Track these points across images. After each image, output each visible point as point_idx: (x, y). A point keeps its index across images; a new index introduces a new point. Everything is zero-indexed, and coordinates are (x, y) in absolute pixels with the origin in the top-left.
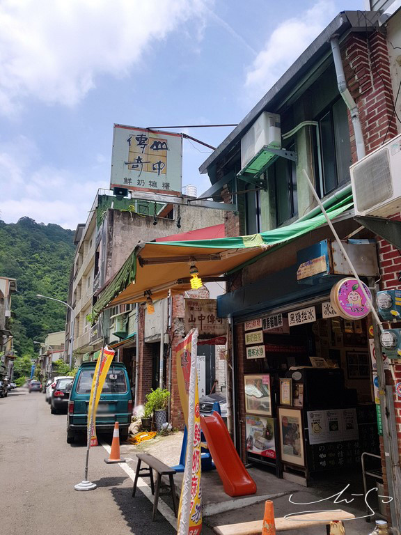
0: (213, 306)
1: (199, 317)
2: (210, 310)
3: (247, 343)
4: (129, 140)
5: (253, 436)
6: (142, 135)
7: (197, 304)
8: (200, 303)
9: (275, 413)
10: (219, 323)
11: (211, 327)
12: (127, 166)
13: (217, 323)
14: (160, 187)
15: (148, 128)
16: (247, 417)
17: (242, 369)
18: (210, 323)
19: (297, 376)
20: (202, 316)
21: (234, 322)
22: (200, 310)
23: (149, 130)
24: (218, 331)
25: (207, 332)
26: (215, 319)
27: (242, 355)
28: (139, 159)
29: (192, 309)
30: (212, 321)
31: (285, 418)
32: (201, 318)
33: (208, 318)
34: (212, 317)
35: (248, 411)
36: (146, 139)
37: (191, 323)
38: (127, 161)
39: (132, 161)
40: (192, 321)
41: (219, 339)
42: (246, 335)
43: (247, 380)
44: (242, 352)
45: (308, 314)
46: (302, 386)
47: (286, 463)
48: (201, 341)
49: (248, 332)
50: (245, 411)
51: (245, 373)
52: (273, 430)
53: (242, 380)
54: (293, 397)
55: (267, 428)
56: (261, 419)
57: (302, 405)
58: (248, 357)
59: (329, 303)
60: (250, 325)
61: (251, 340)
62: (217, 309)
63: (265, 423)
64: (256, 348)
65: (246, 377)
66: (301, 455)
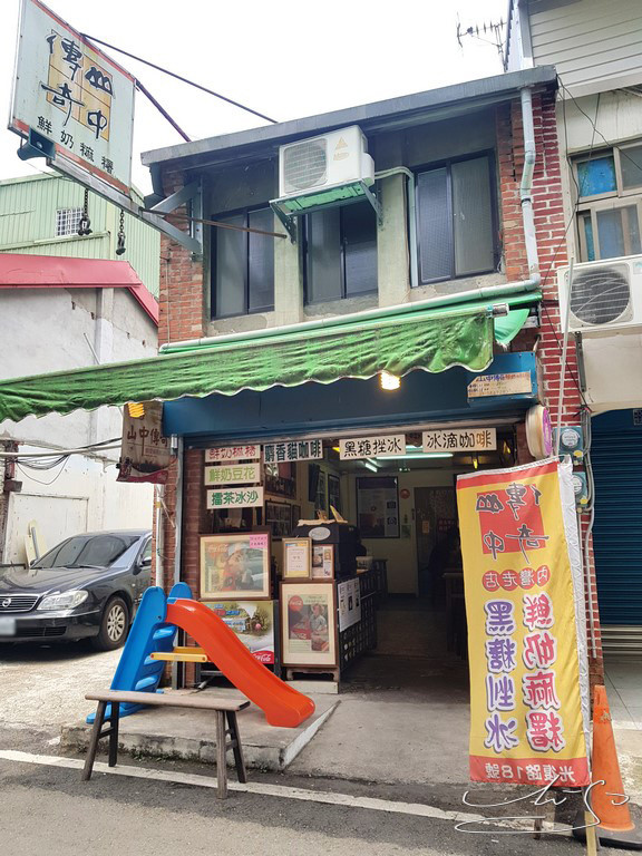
0: (159, 414)
1: (141, 431)
2: (154, 420)
3: (207, 483)
4: (50, 40)
6: (73, 43)
9: (276, 593)
10: (164, 446)
11: (154, 452)
12: (45, 92)
13: (161, 445)
14: (98, 163)
15: (84, 35)
17: (194, 527)
18: (153, 444)
19: (322, 534)
20: (144, 430)
21: (185, 446)
22: (142, 418)
23: (83, 37)
24: (161, 460)
25: (150, 459)
26: (159, 437)
28: (66, 90)
30: (156, 441)
31: (296, 598)
33: (151, 434)
34: (156, 434)
35: (204, 595)
36: (79, 55)
37: (130, 440)
38: (45, 83)
39: (55, 87)
40: (132, 437)
41: (163, 473)
42: (208, 469)
43: (208, 544)
44: (198, 497)
45: (388, 444)
46: (330, 548)
47: (293, 667)
48: (141, 474)
49: (215, 464)
50: (199, 596)
51: (200, 533)
52: (271, 619)
53: (194, 544)
54: (313, 566)
55: (257, 617)
56: (242, 605)
57: (331, 576)
58: (210, 505)
59: (438, 433)
60: (225, 454)
61: (223, 478)
62: (162, 420)
63: (251, 610)
64: (239, 490)
65: (204, 540)
66: (328, 650)
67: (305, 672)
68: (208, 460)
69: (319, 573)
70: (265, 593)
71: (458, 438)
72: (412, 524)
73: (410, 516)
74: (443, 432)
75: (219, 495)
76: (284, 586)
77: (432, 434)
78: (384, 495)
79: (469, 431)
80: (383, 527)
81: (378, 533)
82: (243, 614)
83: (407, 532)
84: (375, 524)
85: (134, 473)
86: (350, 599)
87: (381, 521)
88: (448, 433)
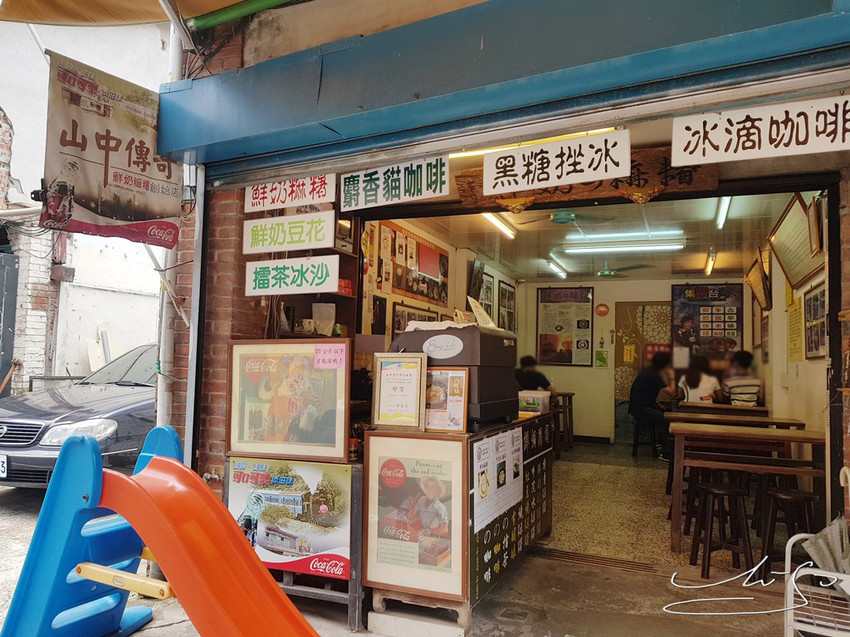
0: (148, 114)
1: (98, 137)
2: (136, 123)
3: (247, 250)
5: (255, 515)
7: (93, 88)
8: (102, 88)
9: (357, 454)
10: (162, 175)
11: (138, 183)
13: (154, 173)
16: (234, 465)
17: (224, 327)
18: (134, 168)
19: (447, 347)
20: (108, 137)
21: (208, 181)
22: (105, 113)
24: (159, 201)
25: (125, 196)
26: (150, 158)
27: (230, 285)
29: (75, 99)
30: (142, 162)
31: (392, 464)
32: (106, 142)
33: (129, 148)
34: (142, 150)
35: (237, 446)
37: (69, 149)
40: (74, 143)
41: (161, 226)
42: (248, 225)
43: (245, 359)
44: (231, 274)
45: (589, 154)
46: (462, 374)
47: (384, 589)
48: (103, 221)
49: (260, 215)
50: (228, 447)
51: (233, 338)
52: (346, 499)
53: (223, 357)
54: (428, 406)
55: (322, 492)
56: (298, 470)
57: (461, 427)
58: (251, 290)
59: (711, 118)
60: (277, 194)
61: (273, 241)
62: (158, 128)
63: (311, 478)
64: (297, 262)
65: (240, 351)
66: (449, 565)
67: (406, 601)
68: (248, 209)
69: (438, 421)
70: (338, 450)
71: (764, 126)
72: (610, 350)
73: (607, 340)
74: (726, 114)
75: (266, 270)
76: (373, 440)
77: (696, 122)
78: (575, 311)
79: (794, 108)
80: (570, 353)
81: (564, 359)
82: (300, 485)
83: (602, 359)
84: (560, 347)
85: (79, 214)
86: (502, 467)
87: (569, 344)
88: (738, 115)
